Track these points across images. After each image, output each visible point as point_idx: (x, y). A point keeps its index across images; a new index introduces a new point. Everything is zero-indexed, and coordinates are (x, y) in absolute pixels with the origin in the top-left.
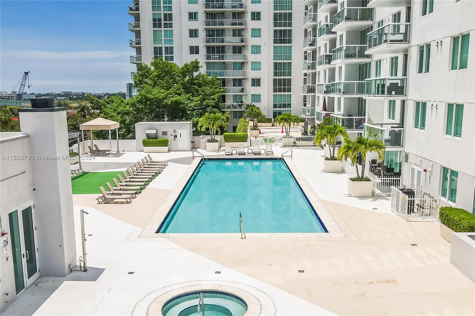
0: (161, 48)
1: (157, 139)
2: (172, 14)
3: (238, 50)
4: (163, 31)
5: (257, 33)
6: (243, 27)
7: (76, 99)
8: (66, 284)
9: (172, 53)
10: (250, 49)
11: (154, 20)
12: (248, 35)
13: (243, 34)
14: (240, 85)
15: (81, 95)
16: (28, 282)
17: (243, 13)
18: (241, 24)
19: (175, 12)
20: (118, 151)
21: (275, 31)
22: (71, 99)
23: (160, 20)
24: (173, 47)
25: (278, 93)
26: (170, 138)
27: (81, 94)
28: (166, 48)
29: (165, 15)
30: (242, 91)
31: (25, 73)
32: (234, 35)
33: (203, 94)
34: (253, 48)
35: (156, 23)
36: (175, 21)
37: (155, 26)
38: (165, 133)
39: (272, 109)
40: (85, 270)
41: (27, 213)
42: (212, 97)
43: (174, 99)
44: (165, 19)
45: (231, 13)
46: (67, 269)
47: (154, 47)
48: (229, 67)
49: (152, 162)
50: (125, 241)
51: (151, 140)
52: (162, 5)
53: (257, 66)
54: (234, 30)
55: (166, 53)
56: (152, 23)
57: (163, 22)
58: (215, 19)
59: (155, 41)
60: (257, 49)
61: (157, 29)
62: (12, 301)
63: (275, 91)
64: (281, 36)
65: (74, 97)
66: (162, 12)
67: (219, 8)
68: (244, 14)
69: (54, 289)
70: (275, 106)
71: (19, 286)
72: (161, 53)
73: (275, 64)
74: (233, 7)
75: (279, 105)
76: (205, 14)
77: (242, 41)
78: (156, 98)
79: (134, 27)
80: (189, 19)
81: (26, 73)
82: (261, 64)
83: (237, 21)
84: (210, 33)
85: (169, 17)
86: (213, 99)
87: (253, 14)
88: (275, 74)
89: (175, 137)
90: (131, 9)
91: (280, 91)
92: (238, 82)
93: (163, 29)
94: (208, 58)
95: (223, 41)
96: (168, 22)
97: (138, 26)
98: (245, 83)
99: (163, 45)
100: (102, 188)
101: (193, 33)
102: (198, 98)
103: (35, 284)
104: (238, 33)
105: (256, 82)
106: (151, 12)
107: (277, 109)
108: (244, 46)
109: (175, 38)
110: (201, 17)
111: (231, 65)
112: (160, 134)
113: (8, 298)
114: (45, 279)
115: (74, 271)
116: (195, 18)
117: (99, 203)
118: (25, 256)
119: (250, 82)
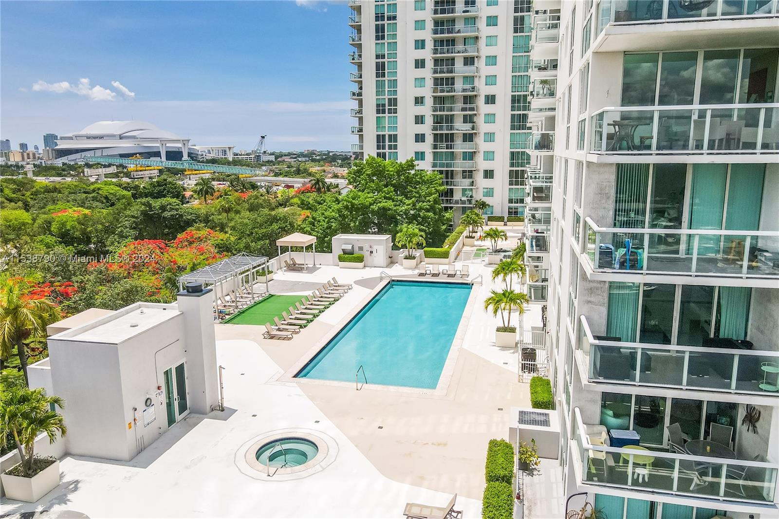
0: (384, 136)
1: (353, 254)
2: (397, 98)
3: (468, 138)
4: (387, 118)
5: (490, 118)
6: (475, 112)
7: (319, 161)
8: (206, 421)
9: (396, 141)
10: (482, 136)
11: (378, 105)
12: (480, 120)
13: (475, 120)
14: (471, 177)
15: (325, 154)
16: (178, 417)
17: (476, 96)
18: (472, 109)
19: (400, 97)
20: (314, 265)
21: (513, 116)
22: (313, 160)
23: (384, 105)
24: (397, 135)
25: (514, 187)
26: (366, 254)
27: (326, 152)
28: (390, 136)
29: (390, 100)
30: (472, 184)
31: (261, 137)
32: (465, 121)
33: (417, 195)
34: (487, 136)
35: (380, 109)
36: (400, 107)
37: (378, 112)
38: (361, 249)
39: (507, 205)
40: (223, 410)
41: (180, 370)
42: (428, 198)
43: (380, 205)
44: (390, 105)
45: (461, 97)
46: (208, 409)
47: (377, 135)
48: (458, 157)
49: (336, 286)
50: (265, 384)
51: (347, 256)
52: (387, 89)
53: (489, 156)
54: (465, 116)
55: (390, 141)
56: (375, 108)
57: (387, 107)
58: (444, 104)
59: (378, 129)
60: (490, 137)
61: (381, 115)
62: (165, 432)
63: (511, 184)
64: (520, 121)
65: (318, 158)
66: (386, 97)
67: (447, 92)
68: (477, 98)
69: (195, 425)
70: (511, 201)
71: (171, 421)
72: (384, 141)
73: (512, 154)
74: (464, 90)
75: (516, 200)
76: (432, 98)
77: (473, 129)
78: (362, 204)
79: (356, 114)
80: (415, 103)
81: (263, 137)
82: (495, 153)
83: (468, 106)
84: (438, 120)
85: (393, 102)
86: (429, 201)
87: (487, 97)
88: (512, 165)
89: (371, 252)
90: (354, 94)
91: (517, 184)
92: (468, 174)
93: (387, 115)
94: (435, 147)
95: (452, 128)
96: (392, 107)
97: (360, 112)
98: (475, 175)
99: (387, 133)
100: (276, 319)
101: (419, 120)
102: (411, 201)
103: (185, 419)
104: (468, 119)
105: (489, 174)
106: (375, 97)
107: (513, 205)
108: (475, 134)
109: (399, 124)
110: (429, 102)
111: (460, 154)
112: (356, 249)
113: (161, 431)
114: (193, 415)
115: (215, 410)
116: (422, 103)
117: (265, 338)
118: (177, 400)
119: (481, 174)
